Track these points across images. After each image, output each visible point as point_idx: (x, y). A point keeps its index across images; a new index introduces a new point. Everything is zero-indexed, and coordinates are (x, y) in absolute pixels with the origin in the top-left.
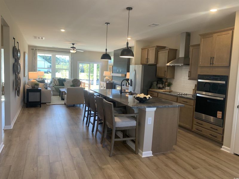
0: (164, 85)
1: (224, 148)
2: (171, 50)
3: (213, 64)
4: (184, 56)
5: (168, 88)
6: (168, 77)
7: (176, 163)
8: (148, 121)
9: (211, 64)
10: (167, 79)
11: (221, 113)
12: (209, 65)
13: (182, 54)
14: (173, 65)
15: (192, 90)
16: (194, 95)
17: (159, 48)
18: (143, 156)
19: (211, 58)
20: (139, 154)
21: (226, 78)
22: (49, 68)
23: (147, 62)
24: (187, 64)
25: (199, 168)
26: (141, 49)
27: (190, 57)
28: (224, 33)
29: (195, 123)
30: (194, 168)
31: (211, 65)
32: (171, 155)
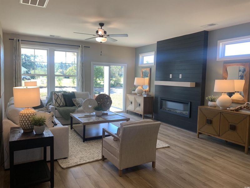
22: (25, 73)
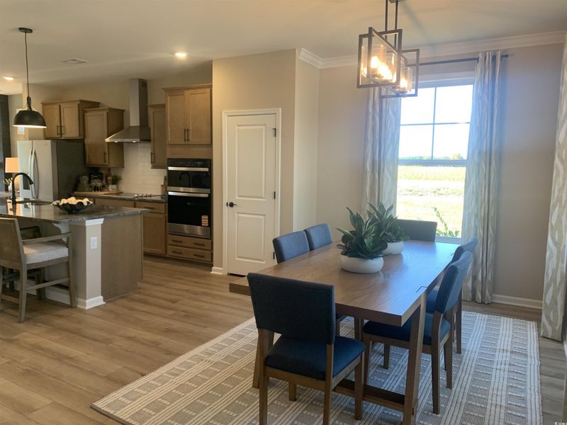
0: (104, 181)
1: (216, 271)
2: (112, 111)
3: (188, 140)
4: (138, 125)
5: (114, 187)
6: (110, 166)
7: (146, 303)
8: (92, 244)
9: (185, 140)
10: (109, 169)
11: (207, 217)
12: (183, 143)
13: (134, 120)
14: (120, 140)
15: (160, 187)
16: (165, 194)
17: (86, 107)
18: (88, 307)
19: (185, 130)
20: (78, 306)
21: (208, 163)
23: (61, 134)
24: (146, 139)
25: (179, 300)
26: (42, 103)
27: (151, 125)
28: (199, 91)
29: (170, 242)
30: (173, 302)
31: (187, 143)
32: (137, 296)
